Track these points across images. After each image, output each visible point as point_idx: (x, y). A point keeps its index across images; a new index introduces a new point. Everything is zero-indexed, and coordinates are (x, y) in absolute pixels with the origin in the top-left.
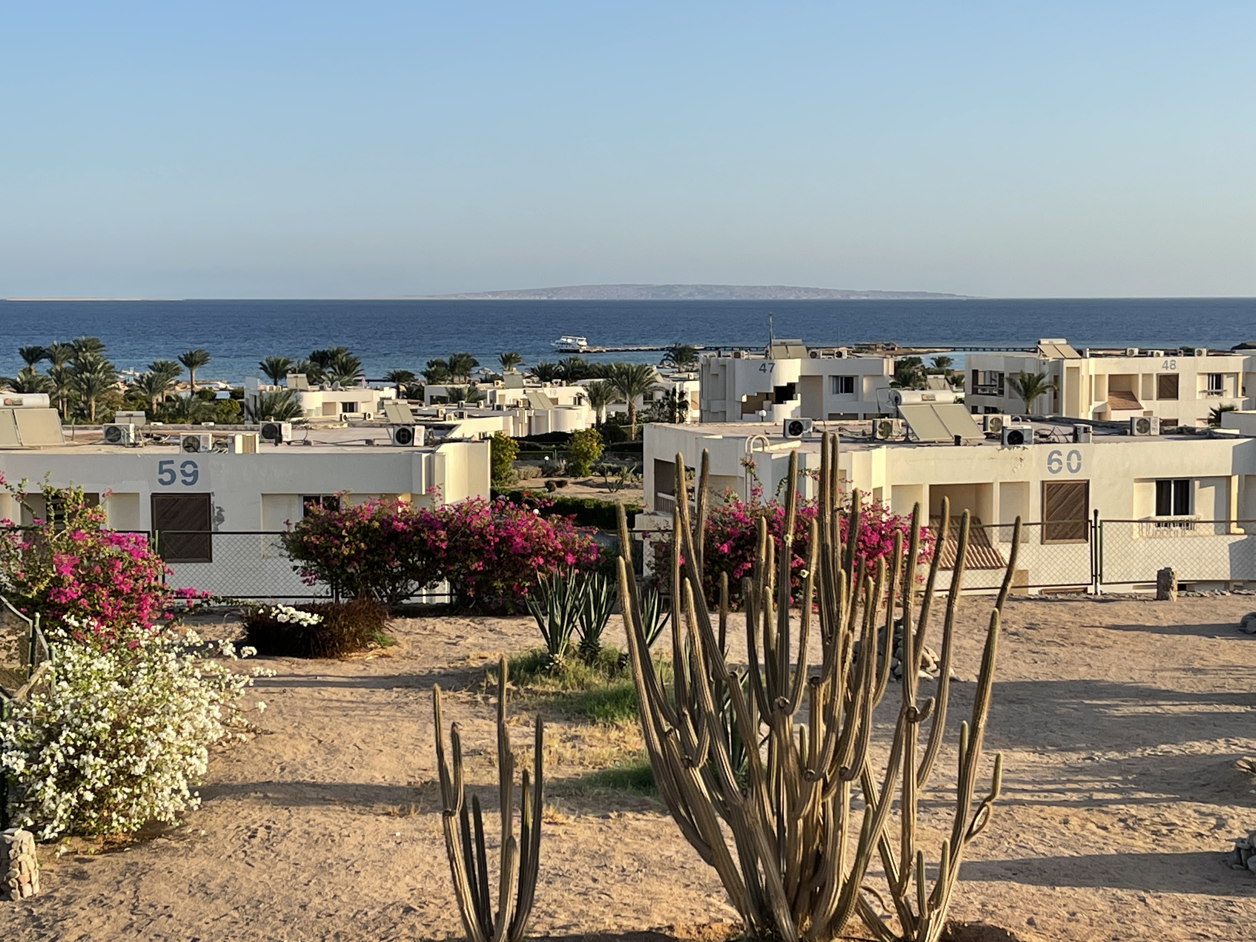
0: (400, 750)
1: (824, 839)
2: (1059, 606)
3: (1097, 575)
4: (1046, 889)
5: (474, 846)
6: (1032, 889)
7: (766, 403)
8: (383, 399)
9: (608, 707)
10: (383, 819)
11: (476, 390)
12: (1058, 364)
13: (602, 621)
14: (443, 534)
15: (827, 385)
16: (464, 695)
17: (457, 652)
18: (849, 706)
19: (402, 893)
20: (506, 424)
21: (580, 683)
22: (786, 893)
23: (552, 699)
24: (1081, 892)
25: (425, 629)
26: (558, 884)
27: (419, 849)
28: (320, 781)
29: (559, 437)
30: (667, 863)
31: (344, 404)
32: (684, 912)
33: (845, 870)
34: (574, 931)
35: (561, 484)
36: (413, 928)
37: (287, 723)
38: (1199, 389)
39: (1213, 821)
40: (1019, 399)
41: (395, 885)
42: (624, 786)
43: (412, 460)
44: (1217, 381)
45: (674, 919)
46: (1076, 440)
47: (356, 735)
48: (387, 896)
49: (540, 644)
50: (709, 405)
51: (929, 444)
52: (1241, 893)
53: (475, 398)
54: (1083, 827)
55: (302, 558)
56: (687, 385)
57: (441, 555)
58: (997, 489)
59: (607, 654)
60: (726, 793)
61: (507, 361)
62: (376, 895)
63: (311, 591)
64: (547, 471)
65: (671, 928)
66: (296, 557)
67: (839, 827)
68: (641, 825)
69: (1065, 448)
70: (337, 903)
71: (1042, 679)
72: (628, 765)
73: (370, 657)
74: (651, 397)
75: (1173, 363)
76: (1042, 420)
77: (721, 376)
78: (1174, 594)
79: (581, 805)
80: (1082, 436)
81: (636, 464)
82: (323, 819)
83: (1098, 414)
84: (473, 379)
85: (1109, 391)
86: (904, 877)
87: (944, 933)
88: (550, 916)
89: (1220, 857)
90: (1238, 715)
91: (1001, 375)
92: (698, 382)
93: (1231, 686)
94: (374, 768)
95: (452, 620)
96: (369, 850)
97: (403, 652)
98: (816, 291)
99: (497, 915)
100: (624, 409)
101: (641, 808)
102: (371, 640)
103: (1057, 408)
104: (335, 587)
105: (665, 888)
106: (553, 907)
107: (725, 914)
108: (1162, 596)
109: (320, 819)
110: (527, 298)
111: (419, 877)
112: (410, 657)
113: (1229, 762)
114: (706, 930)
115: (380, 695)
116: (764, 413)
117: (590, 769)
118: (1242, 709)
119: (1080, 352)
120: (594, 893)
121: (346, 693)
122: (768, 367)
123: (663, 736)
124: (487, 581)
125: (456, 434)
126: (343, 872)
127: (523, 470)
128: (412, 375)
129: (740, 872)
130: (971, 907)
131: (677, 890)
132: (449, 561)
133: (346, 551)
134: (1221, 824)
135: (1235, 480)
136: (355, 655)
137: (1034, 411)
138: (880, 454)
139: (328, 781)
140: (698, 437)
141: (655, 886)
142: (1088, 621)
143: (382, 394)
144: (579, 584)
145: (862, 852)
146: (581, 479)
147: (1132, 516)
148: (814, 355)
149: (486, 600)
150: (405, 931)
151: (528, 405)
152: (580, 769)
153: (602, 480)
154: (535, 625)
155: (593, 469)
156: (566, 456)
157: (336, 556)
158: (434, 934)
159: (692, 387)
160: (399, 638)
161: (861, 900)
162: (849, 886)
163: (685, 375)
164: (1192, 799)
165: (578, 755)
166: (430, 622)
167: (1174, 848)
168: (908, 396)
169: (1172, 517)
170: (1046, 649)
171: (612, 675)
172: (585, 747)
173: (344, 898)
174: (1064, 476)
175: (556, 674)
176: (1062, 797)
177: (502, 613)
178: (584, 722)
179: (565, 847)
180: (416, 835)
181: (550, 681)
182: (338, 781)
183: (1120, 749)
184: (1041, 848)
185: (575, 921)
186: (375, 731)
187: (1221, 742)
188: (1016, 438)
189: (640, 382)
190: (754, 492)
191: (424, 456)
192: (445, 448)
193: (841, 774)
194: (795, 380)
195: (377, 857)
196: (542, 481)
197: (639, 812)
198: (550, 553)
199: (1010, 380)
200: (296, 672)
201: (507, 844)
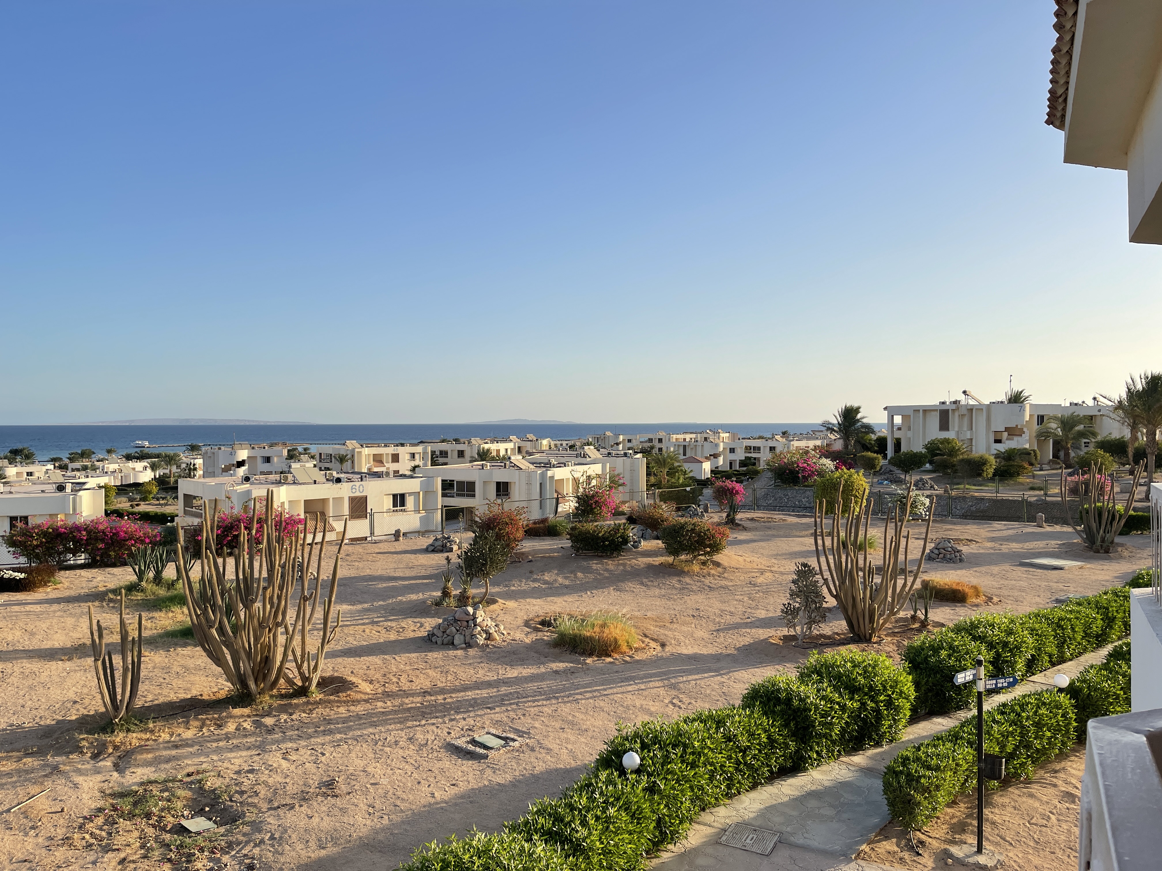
0: (67, 631)
1: (269, 651)
2: (358, 546)
3: (372, 533)
4: (358, 659)
5: (108, 671)
6: (352, 659)
7: (233, 468)
8: (47, 470)
9: (167, 603)
10: (60, 662)
11: (95, 465)
12: (353, 450)
13: (163, 566)
14: (84, 533)
15: (259, 460)
16: (97, 603)
17: (94, 584)
18: (279, 598)
19: (71, 695)
20: (110, 480)
21: (154, 594)
22: (253, 674)
23: (141, 602)
24: (371, 658)
25: (76, 575)
26: (147, 683)
27: (78, 675)
28: (27, 648)
29: (136, 485)
30: (198, 667)
31: (27, 473)
32: (206, 687)
33: (278, 663)
34: (156, 702)
35: (137, 505)
36: (78, 710)
37: (9, 623)
38: (407, 458)
39: (419, 625)
40: (338, 464)
41: (68, 692)
42: (177, 637)
43: (65, 500)
44: (413, 455)
45: (202, 691)
46: (362, 480)
47: (44, 626)
48: (64, 697)
49: (134, 578)
50: (207, 469)
51: (304, 484)
52: (430, 651)
53: (94, 469)
54: (371, 633)
55: (13, 547)
56: (196, 461)
57: (84, 542)
58: (331, 500)
59: (166, 581)
60: (227, 637)
61: (109, 452)
62: (59, 697)
63: (16, 561)
64: (131, 500)
65: (201, 695)
66: (10, 547)
67: (275, 645)
68: (185, 652)
69: (358, 484)
70: (40, 703)
71: (353, 575)
72: (178, 627)
73: (49, 590)
74: (180, 466)
75: (397, 449)
76: (348, 473)
77: (212, 457)
78: (401, 538)
79: (156, 647)
80: (364, 479)
81: (174, 495)
82: (30, 666)
83: (369, 469)
84: (92, 460)
85: (373, 460)
86: (302, 662)
87: (319, 681)
88: (144, 697)
89: (422, 638)
90: (426, 584)
91: (331, 455)
92: (202, 460)
93: (423, 573)
94: (54, 640)
95: (89, 570)
96: (54, 678)
97: (65, 586)
98: (253, 421)
99: (120, 701)
100: (167, 471)
101: (185, 645)
102: (49, 582)
103: (353, 467)
104: (29, 559)
105: (197, 678)
106: (146, 693)
107: (225, 686)
108: (397, 540)
109: (28, 665)
110: (119, 424)
111: (79, 687)
112: (68, 588)
113: (424, 602)
114: (217, 694)
115: (55, 607)
116: (232, 472)
117: (160, 631)
118: (428, 581)
119: (362, 446)
120: (165, 685)
121: (37, 608)
122: (233, 453)
123: (197, 616)
124: (106, 552)
125: (86, 487)
126: (42, 689)
127: (119, 500)
128: (61, 459)
129: (232, 667)
130: (329, 669)
131: (203, 678)
132: (87, 545)
133: (35, 543)
134: (422, 626)
135: (421, 493)
136: (41, 590)
137: (344, 470)
138: (283, 489)
139: (31, 648)
140: (204, 484)
141: (192, 678)
142: (369, 551)
143: (47, 468)
144: (152, 551)
145: (285, 654)
146: (147, 502)
147: (383, 508)
148: (253, 448)
149: (106, 560)
150: (75, 712)
151: (121, 471)
152: (155, 631)
153: (158, 502)
154: (131, 569)
155: (153, 498)
156: (140, 492)
157: (30, 545)
158: (89, 712)
159: (199, 462)
160: (63, 580)
161: (285, 674)
162: (280, 669)
163: (196, 457)
164: (411, 617)
165: (154, 625)
166: (78, 572)
167: (405, 637)
168: (295, 466)
169: (399, 508)
170: (354, 564)
171: (169, 589)
172: (157, 622)
173: (43, 700)
174: (358, 494)
175: (142, 591)
176: (362, 622)
177: (114, 565)
178: (156, 611)
179: (149, 666)
180: (77, 668)
181: (139, 594)
182: (36, 648)
183: (384, 600)
184: (355, 643)
185: (156, 698)
186: (54, 623)
187: (421, 594)
188: (338, 480)
189: (175, 460)
190: (232, 508)
191: (71, 496)
192: (81, 493)
193: (276, 625)
194: (245, 458)
195: (59, 680)
196: (129, 504)
197: (184, 647)
198: (137, 539)
199: (334, 457)
200: (12, 599)
201: (125, 670)
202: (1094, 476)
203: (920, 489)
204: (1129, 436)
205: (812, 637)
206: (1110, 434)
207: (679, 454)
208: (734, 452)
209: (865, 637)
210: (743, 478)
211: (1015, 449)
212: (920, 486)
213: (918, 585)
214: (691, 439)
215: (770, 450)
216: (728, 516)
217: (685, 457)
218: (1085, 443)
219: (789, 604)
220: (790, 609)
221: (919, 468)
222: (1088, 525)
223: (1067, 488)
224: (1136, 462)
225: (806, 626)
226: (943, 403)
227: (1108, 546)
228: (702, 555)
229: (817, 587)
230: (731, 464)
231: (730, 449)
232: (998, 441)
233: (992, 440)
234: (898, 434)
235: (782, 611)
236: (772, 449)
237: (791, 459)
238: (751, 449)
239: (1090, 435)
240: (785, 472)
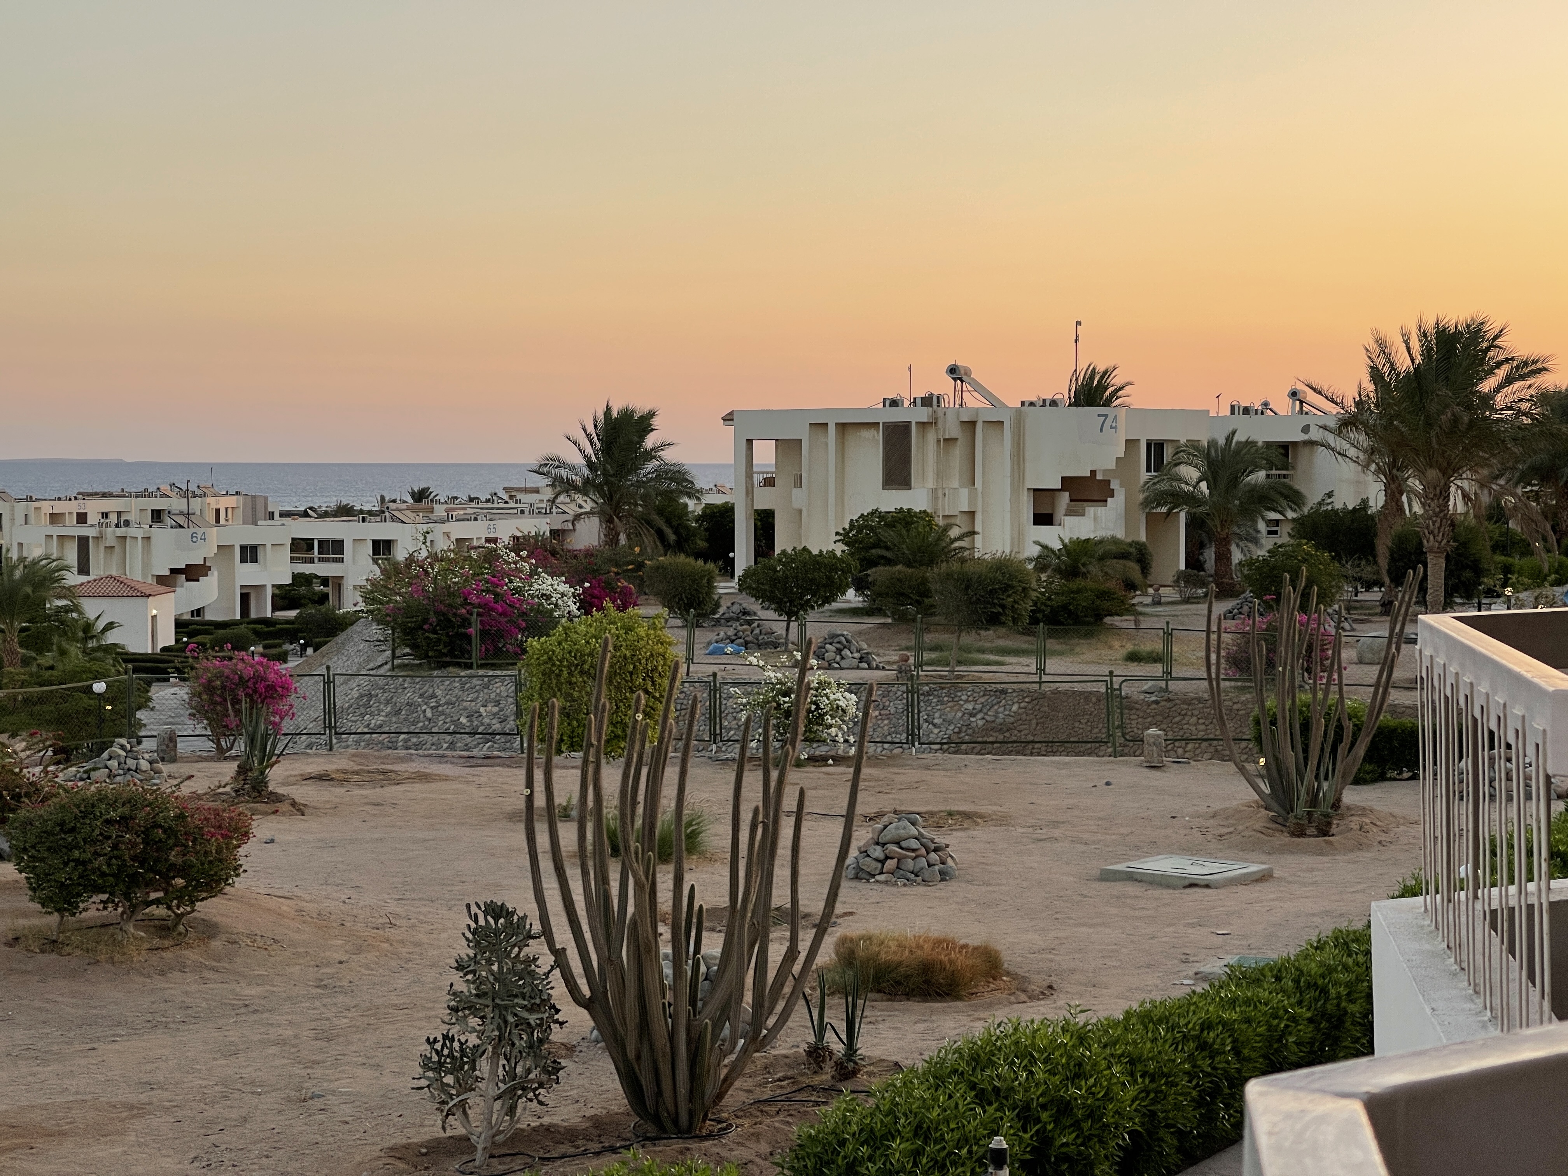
202: (1291, 617)
203: (830, 667)
204: (1381, 500)
205: (518, 1136)
206: (1330, 495)
207: (67, 568)
208: (254, 560)
209: (675, 1121)
210: (287, 647)
211: (1087, 540)
212: (830, 655)
213: (826, 956)
214: (105, 515)
215: (376, 551)
216: (242, 770)
217: (84, 579)
218: (1269, 523)
219: (445, 1037)
220: (451, 1055)
221: (827, 600)
222: (1276, 758)
223: (1223, 653)
224: (1398, 578)
225: (499, 1103)
226: (894, 403)
227: (1327, 816)
228: (157, 902)
229: (532, 974)
230: (245, 598)
231: (243, 548)
232: (1043, 519)
233: (1027, 514)
234: (764, 500)
235: (426, 1063)
236: (382, 548)
237: (445, 579)
238: (310, 548)
239: (1284, 503)
240: (425, 621)
